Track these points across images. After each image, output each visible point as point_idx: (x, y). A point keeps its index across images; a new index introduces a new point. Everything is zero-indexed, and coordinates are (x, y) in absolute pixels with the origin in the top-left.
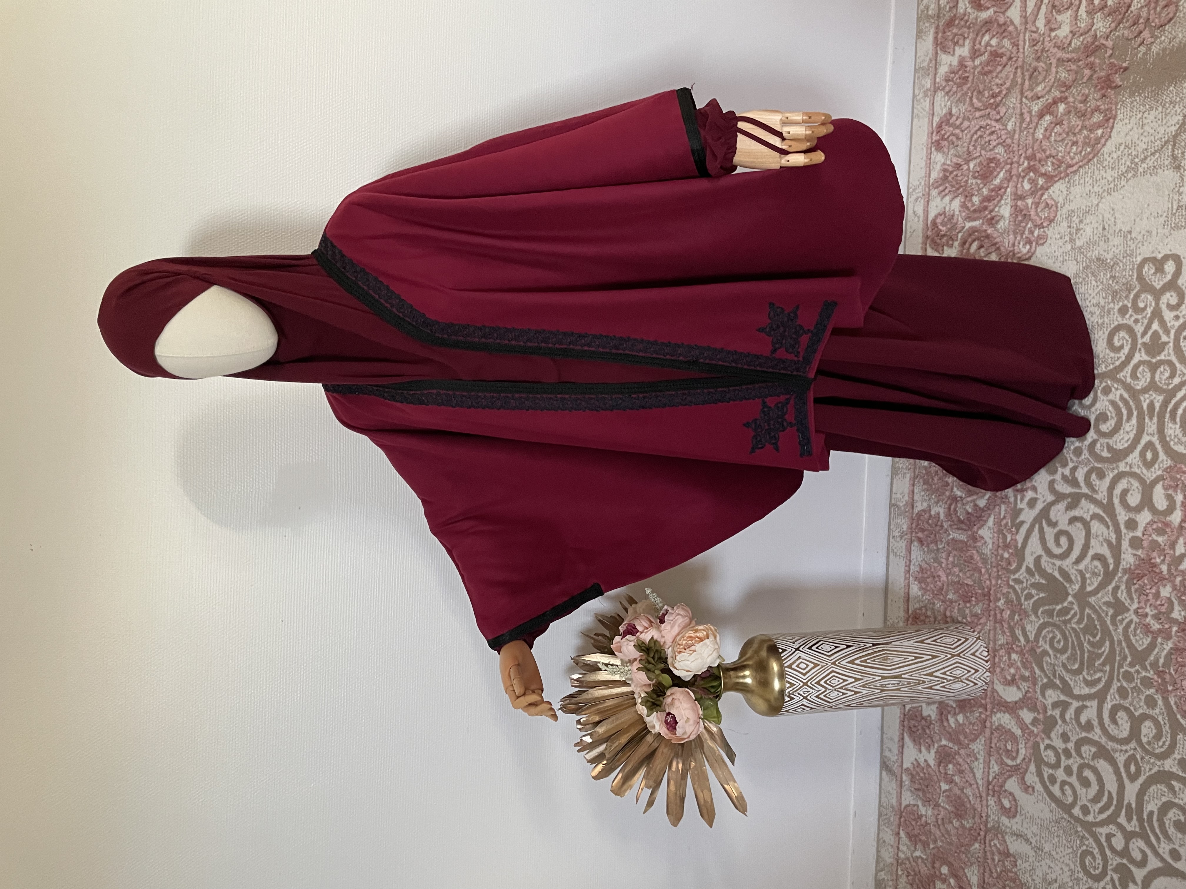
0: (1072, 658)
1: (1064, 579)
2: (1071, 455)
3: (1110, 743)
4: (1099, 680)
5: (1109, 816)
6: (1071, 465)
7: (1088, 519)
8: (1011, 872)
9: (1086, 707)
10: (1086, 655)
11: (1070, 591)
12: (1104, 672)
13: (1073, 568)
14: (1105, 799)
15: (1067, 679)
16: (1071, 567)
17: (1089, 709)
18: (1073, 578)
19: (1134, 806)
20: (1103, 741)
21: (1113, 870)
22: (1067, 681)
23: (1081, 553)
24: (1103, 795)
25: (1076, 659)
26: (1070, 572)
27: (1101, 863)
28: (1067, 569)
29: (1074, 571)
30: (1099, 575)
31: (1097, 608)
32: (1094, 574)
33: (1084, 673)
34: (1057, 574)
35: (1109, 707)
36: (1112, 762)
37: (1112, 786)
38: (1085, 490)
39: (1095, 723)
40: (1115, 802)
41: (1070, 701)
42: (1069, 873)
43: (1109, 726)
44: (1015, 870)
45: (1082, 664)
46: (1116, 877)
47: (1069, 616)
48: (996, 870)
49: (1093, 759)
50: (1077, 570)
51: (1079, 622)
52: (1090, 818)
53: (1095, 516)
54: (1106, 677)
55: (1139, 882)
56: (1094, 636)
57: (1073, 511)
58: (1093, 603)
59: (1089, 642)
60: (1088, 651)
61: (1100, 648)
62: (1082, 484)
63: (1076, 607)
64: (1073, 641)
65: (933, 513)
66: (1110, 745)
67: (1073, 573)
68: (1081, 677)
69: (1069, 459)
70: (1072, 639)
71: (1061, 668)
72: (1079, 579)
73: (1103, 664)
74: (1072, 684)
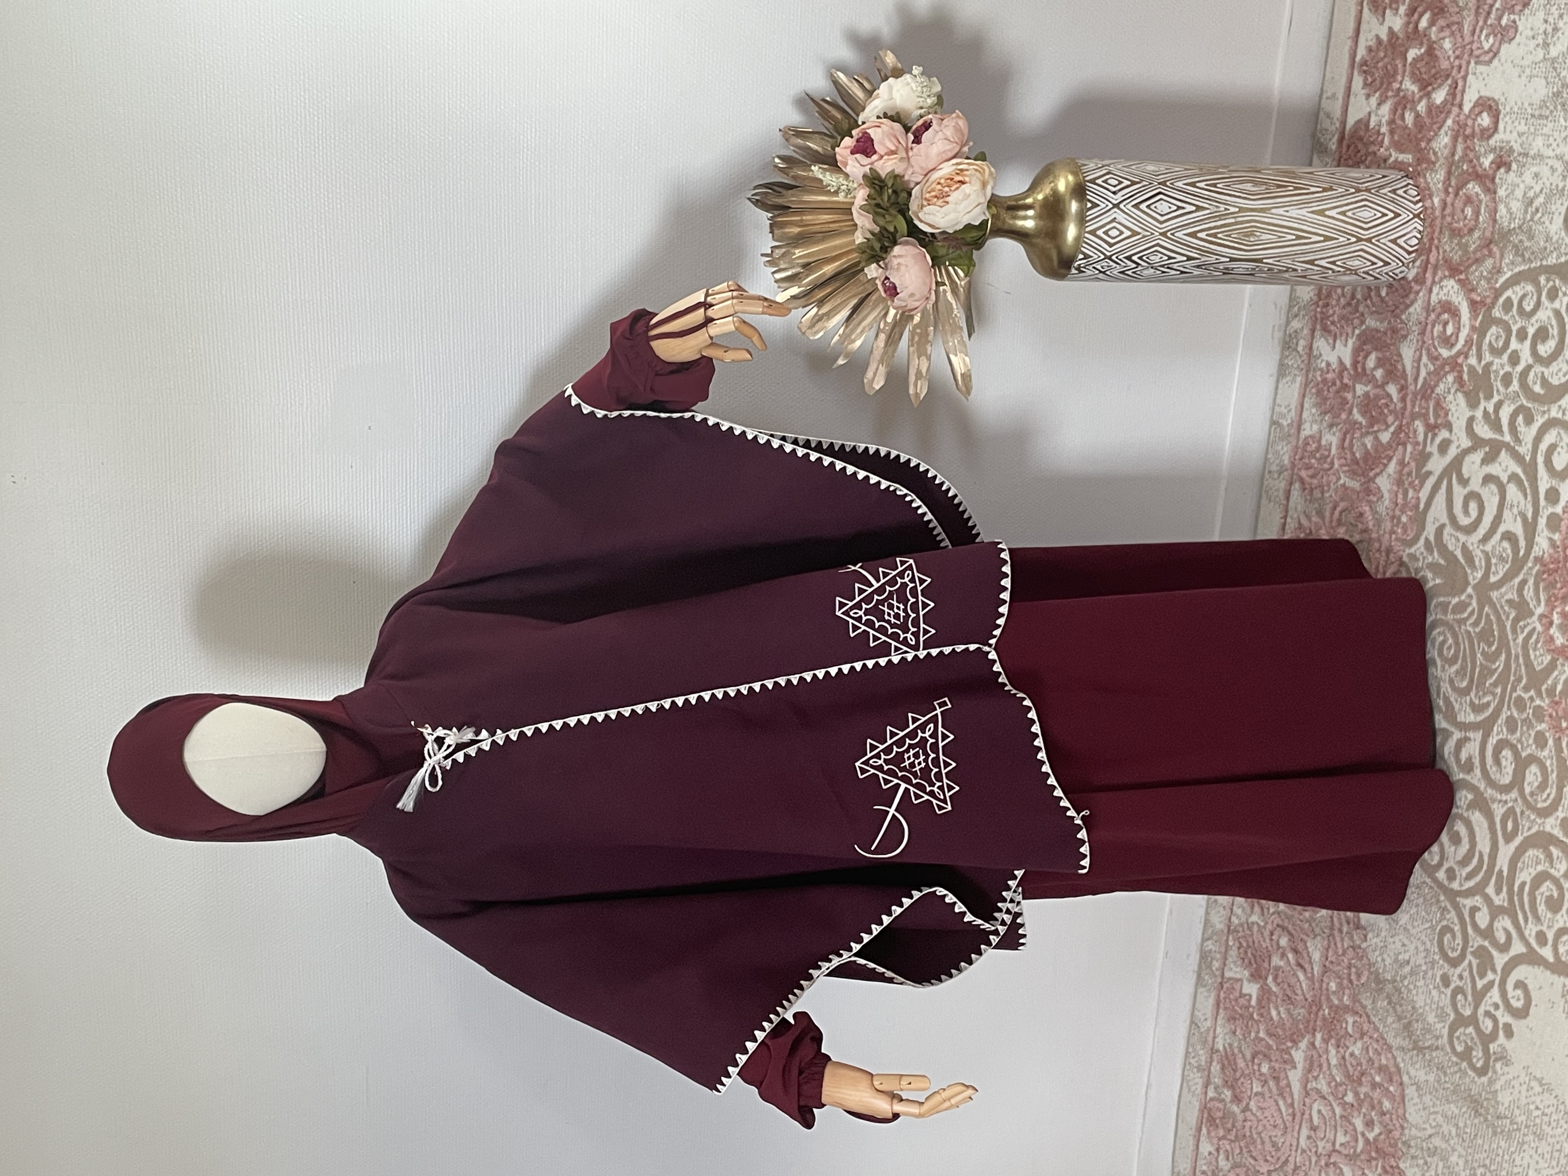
0: (1461, 673)
1: (1466, 562)
2: (1499, 384)
3: (1489, 791)
4: (1488, 704)
5: (1477, 884)
6: (1496, 398)
7: (1505, 481)
8: (1360, 947)
9: (1469, 739)
10: (1477, 670)
11: (1471, 578)
12: (1494, 695)
13: (1478, 547)
14: (1475, 861)
15: (1452, 699)
16: (1475, 546)
17: (1472, 743)
18: (1477, 563)
19: (1505, 874)
20: (1482, 786)
21: (1472, 953)
22: (1451, 702)
23: (1490, 528)
24: (1473, 856)
25: (1466, 675)
26: (1474, 554)
27: (1461, 943)
28: (1471, 548)
29: (1479, 553)
30: (1507, 562)
31: (1498, 606)
32: (1501, 559)
33: (1473, 694)
34: (1459, 554)
35: (1495, 742)
36: (1489, 815)
37: (1484, 845)
38: (1507, 438)
39: (1477, 762)
40: (1485, 867)
41: (1452, 729)
42: (1423, 954)
43: (1491, 767)
44: (1364, 945)
45: (1471, 681)
46: (1475, 962)
47: (1466, 615)
48: (1343, 945)
49: (1467, 810)
50: (1483, 551)
51: (1476, 624)
52: (1455, 885)
53: (1514, 477)
54: (1496, 701)
55: (1499, 972)
56: (1490, 646)
57: (1490, 466)
58: (1495, 600)
59: (1483, 653)
60: (1481, 664)
61: (1494, 663)
62: (1505, 428)
63: (1474, 603)
64: (1465, 648)
65: (1323, 443)
66: (1490, 792)
67: (1478, 555)
68: (1468, 698)
69: (1495, 388)
70: (1465, 645)
71: (1448, 685)
72: (1483, 563)
73: (1495, 685)
74: (1457, 706)
